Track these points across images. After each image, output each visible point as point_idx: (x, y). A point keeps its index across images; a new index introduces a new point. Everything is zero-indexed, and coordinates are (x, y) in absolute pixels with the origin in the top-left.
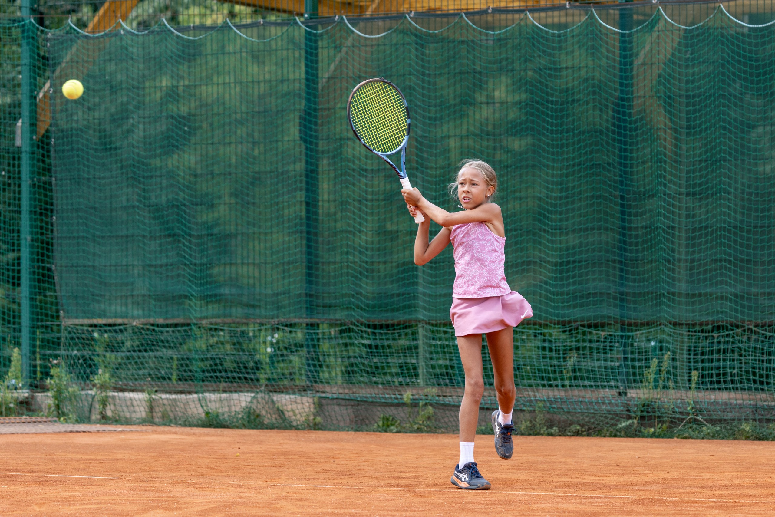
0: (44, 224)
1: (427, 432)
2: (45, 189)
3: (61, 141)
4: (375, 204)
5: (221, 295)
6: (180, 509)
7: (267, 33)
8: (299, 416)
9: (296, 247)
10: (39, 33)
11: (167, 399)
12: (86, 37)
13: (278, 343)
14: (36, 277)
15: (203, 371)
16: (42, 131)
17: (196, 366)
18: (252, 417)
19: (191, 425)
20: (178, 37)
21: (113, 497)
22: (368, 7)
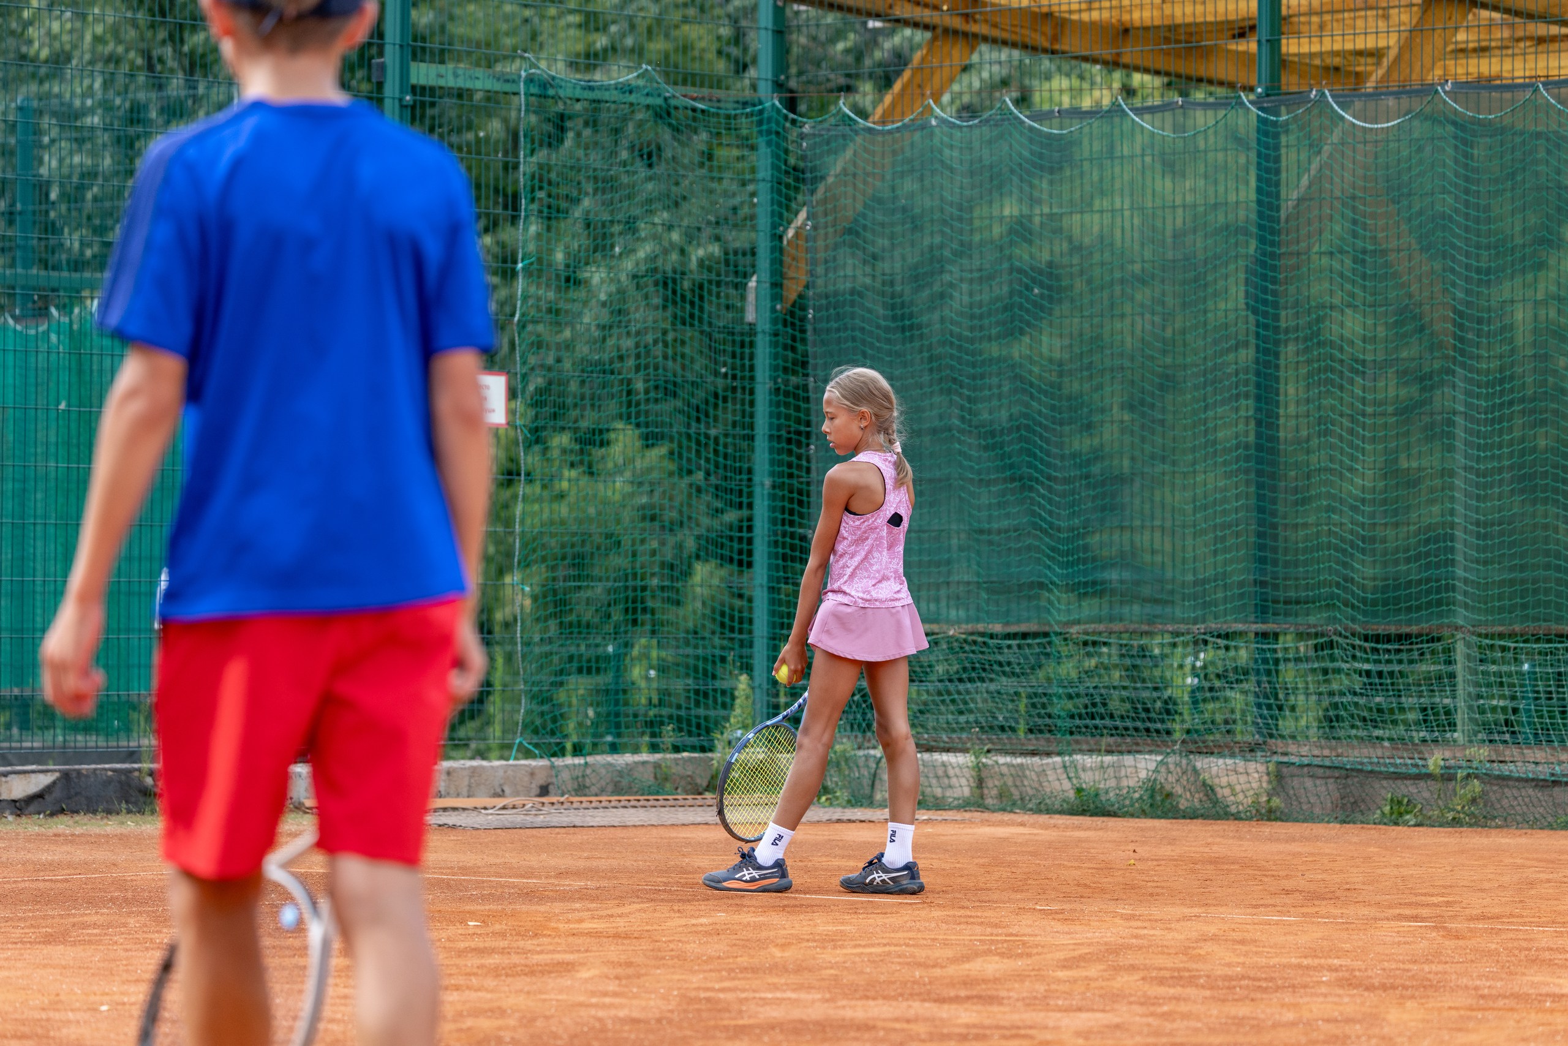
0: (793, 459)
1: (1471, 825)
2: (796, 397)
3: (824, 313)
4: (1380, 421)
5: (1103, 583)
6: (1029, 955)
7: (1190, 122)
8: (1241, 797)
9: (1237, 497)
10: (788, 125)
11: (1009, 765)
12: (870, 130)
13: (1205, 667)
14: (780, 550)
15: (1072, 717)
16: (793, 296)
17: (1061, 707)
18: (1158, 798)
19: (1049, 811)
20: (1031, 128)
21: (911, 935)
22: (1370, 74)
